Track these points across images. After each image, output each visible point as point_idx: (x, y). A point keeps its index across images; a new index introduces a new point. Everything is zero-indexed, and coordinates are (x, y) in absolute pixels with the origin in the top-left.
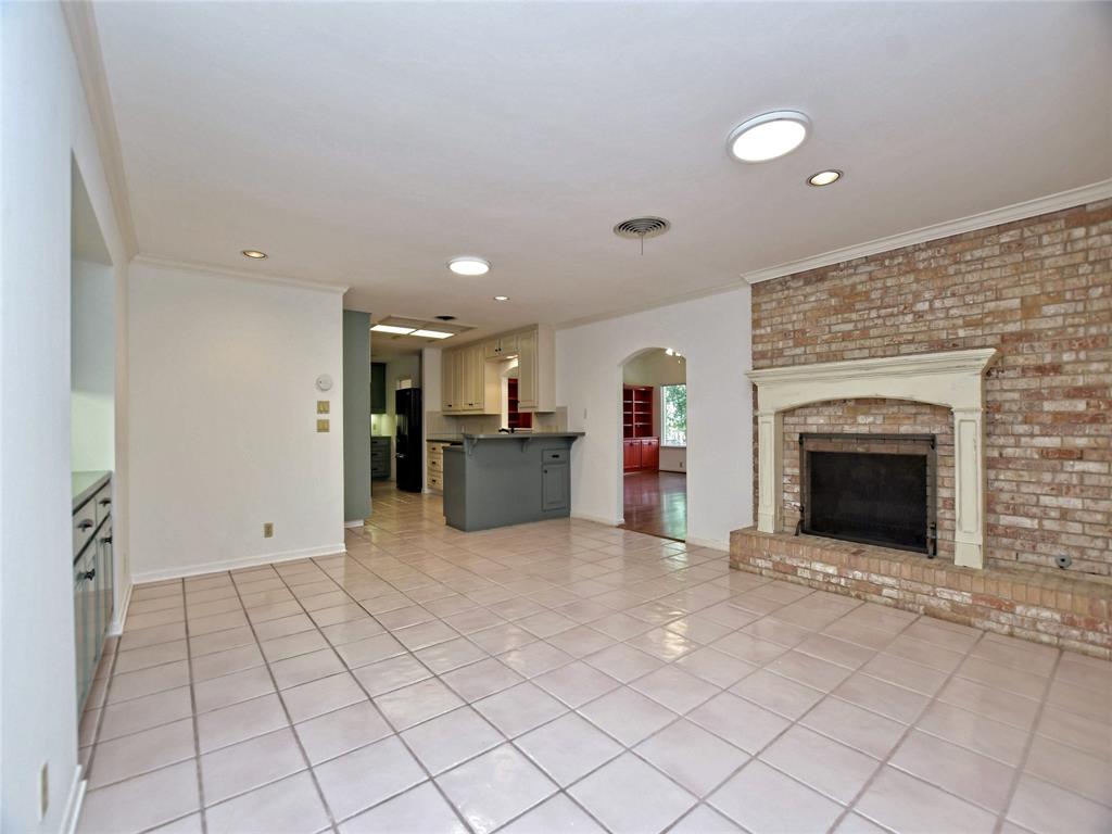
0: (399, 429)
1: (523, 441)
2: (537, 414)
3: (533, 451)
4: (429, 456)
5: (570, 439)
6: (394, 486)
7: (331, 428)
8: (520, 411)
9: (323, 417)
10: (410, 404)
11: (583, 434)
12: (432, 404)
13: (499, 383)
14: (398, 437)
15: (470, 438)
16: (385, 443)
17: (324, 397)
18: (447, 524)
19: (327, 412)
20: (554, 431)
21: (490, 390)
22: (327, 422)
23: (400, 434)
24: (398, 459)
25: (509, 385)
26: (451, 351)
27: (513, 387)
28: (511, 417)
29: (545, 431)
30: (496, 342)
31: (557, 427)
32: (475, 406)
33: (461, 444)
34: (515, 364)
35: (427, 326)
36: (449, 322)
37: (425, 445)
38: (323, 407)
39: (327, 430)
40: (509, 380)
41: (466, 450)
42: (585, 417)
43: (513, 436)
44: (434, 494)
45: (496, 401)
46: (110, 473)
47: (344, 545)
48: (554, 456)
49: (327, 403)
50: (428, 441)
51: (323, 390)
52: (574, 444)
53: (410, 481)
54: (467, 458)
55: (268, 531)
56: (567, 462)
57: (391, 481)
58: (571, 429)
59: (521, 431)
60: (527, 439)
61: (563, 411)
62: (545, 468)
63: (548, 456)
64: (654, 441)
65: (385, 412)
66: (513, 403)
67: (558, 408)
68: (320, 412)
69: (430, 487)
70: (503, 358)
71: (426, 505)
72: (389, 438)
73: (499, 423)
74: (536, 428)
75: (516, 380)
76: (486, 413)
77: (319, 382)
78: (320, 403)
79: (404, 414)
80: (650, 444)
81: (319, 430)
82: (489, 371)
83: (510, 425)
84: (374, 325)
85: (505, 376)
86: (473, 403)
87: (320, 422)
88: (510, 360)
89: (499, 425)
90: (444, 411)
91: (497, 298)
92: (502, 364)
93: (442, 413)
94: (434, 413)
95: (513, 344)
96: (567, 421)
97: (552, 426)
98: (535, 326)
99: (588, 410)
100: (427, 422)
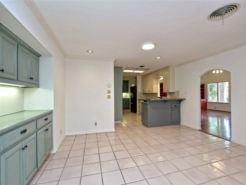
0: (131, 96)
1: (165, 101)
2: (169, 93)
3: (168, 104)
4: (138, 104)
5: (180, 101)
6: (130, 110)
7: (111, 97)
8: (164, 92)
9: (109, 94)
10: (134, 90)
11: (185, 99)
12: (139, 90)
13: (157, 84)
14: (131, 99)
15: (149, 100)
16: (128, 100)
17: (109, 89)
18: (143, 124)
20: (175, 98)
21: (155, 86)
22: (110, 96)
23: (131, 98)
24: (131, 104)
25: (160, 85)
26: (144, 76)
27: (161, 85)
28: (161, 93)
29: (172, 98)
30: (156, 73)
31: (176, 97)
32: (150, 91)
33: (146, 101)
34: (162, 78)
35: (137, 69)
36: (143, 68)
38: (109, 92)
39: (110, 98)
40: (160, 83)
41: (148, 104)
42: (186, 94)
43: (161, 100)
44: (139, 114)
45: (157, 89)
46: (53, 110)
47: (114, 129)
48: (175, 106)
49: (110, 91)
50: (138, 100)
51: (109, 87)
52: (182, 102)
53: (134, 110)
54: (148, 106)
55: (96, 124)
56: (179, 108)
57: (129, 109)
58: (180, 97)
59: (164, 98)
60: (166, 101)
61: (178, 92)
62: (172, 109)
63: (173, 106)
64: (205, 100)
65: (128, 92)
66: (161, 90)
67: (176, 91)
68: (108, 93)
69: (138, 112)
70: (158, 77)
71: (138, 117)
72: (129, 99)
73: (157, 95)
74: (168, 97)
75: (162, 83)
76: (154, 92)
77: (108, 85)
78: (108, 91)
79: (132, 93)
80: (204, 101)
81: (108, 98)
82: (154, 81)
83: (160, 96)
84: (124, 70)
85: (159, 82)
86: (150, 90)
87: (108, 96)
88: (160, 77)
89: (157, 96)
90: (142, 92)
91: (157, 58)
92: (158, 79)
93: (142, 93)
94: (140, 93)
95: (161, 73)
96: (179, 95)
97: (174, 96)
98: (168, 67)
99: (187, 92)
100: (138, 95)
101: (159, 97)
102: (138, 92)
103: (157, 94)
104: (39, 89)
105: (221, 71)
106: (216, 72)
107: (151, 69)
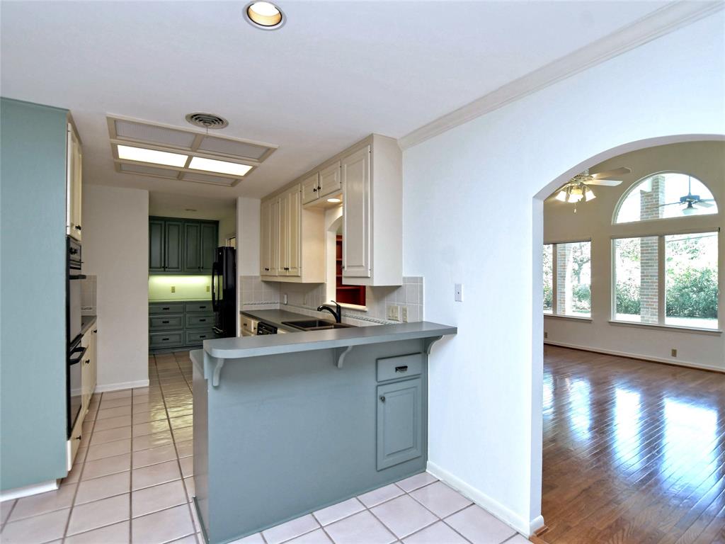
2: (373, 288)
11: (453, 331)
12: (248, 268)
13: (322, 240)
21: (308, 250)
32: (291, 272)
35: (196, 147)
37: (239, 317)
40: (337, 236)
42: (458, 300)
48: (398, 369)
50: (242, 313)
56: (423, 376)
58: (431, 315)
61: (417, 285)
67: (405, 280)
70: (324, 201)
73: (324, 296)
74: (370, 310)
76: (305, 281)
82: (307, 222)
85: (330, 230)
86: (289, 267)
88: (336, 206)
89: (324, 298)
90: (263, 275)
92: (328, 212)
93: (261, 278)
94: (251, 277)
95: (336, 177)
96: (422, 303)
97: (397, 308)
98: (368, 140)
99: (462, 287)
100: (241, 289)
101: (327, 308)
102: (241, 277)
103: (319, 287)
105: (590, 196)
106: (568, 197)
107: (276, 149)
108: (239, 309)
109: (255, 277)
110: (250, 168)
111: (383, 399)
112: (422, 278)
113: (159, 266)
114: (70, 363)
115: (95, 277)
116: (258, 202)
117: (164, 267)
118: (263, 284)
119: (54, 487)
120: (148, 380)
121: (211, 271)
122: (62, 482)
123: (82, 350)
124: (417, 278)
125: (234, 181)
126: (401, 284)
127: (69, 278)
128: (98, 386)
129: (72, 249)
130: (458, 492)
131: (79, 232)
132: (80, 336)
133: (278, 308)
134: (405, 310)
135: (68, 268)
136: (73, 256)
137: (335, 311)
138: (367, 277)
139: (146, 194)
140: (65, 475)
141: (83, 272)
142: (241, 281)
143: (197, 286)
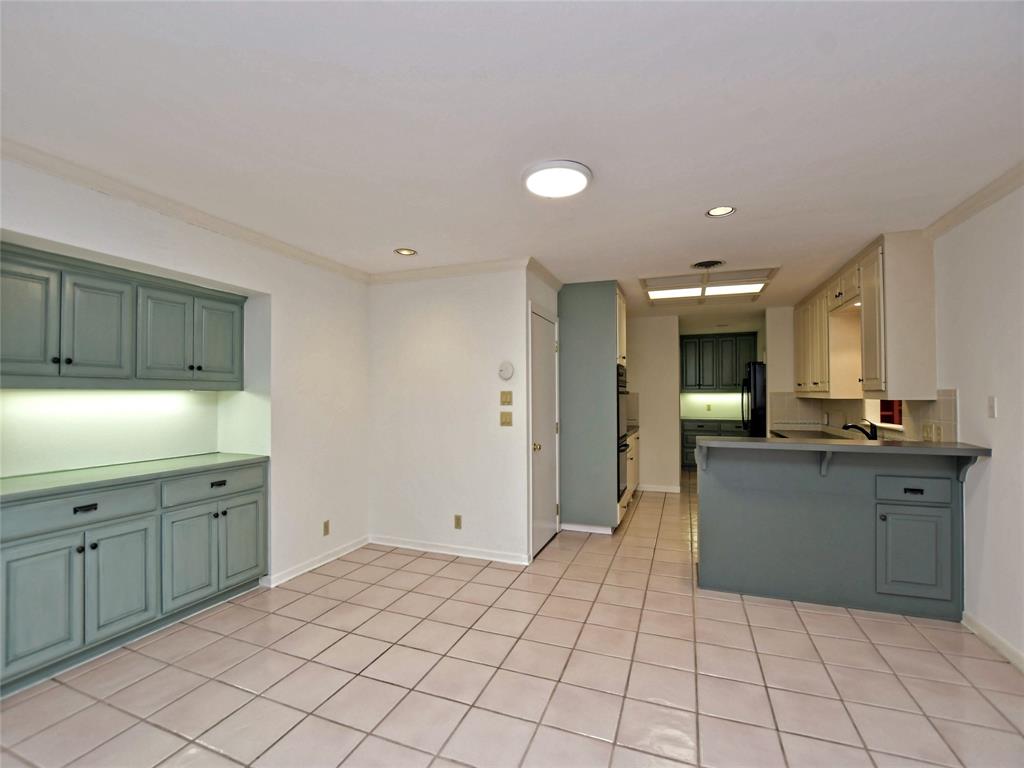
2: (912, 404)
5: (960, 462)
7: (513, 422)
9: (507, 409)
11: (987, 453)
12: (779, 382)
17: (506, 387)
19: (510, 403)
22: (509, 415)
32: (821, 387)
38: (506, 398)
39: (509, 424)
42: (991, 415)
46: (271, 456)
48: (908, 491)
49: (510, 393)
51: (507, 380)
52: (971, 472)
54: (701, 472)
55: (458, 523)
56: (953, 506)
58: (964, 437)
61: (949, 400)
62: (881, 510)
68: (503, 403)
76: (832, 397)
77: (502, 368)
78: (503, 394)
81: (503, 424)
84: (647, 293)
86: (818, 381)
87: (503, 414)
90: (798, 392)
91: (712, 212)
93: (795, 396)
94: (783, 394)
95: (855, 282)
96: (956, 420)
97: (931, 427)
98: (879, 241)
99: (996, 399)
100: (771, 407)
101: (857, 426)
102: (771, 393)
104: (243, 394)
107: (778, 269)
108: (768, 428)
109: (789, 394)
110: (762, 285)
111: (884, 518)
112: (955, 391)
113: (694, 383)
114: (619, 451)
115: (638, 394)
116: (790, 310)
117: (699, 385)
118: (798, 402)
119: (609, 531)
120: (679, 488)
121: (740, 388)
122: (615, 530)
123: (627, 446)
124: (951, 391)
125: (753, 297)
126: (934, 398)
127: (619, 393)
128: (640, 485)
129: (621, 372)
130: (993, 649)
131: (625, 361)
132: (625, 436)
133: (820, 429)
134: (938, 429)
135: (618, 386)
136: (621, 378)
137: (869, 431)
138: (881, 391)
139: (676, 318)
140: (616, 526)
141: (627, 389)
142: (771, 398)
143: (729, 404)
